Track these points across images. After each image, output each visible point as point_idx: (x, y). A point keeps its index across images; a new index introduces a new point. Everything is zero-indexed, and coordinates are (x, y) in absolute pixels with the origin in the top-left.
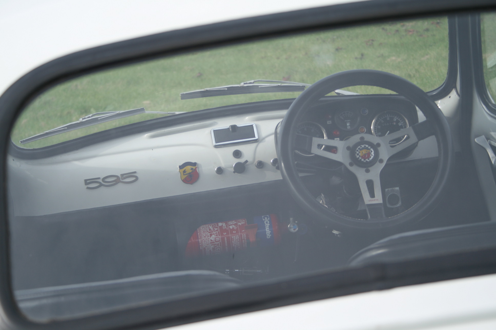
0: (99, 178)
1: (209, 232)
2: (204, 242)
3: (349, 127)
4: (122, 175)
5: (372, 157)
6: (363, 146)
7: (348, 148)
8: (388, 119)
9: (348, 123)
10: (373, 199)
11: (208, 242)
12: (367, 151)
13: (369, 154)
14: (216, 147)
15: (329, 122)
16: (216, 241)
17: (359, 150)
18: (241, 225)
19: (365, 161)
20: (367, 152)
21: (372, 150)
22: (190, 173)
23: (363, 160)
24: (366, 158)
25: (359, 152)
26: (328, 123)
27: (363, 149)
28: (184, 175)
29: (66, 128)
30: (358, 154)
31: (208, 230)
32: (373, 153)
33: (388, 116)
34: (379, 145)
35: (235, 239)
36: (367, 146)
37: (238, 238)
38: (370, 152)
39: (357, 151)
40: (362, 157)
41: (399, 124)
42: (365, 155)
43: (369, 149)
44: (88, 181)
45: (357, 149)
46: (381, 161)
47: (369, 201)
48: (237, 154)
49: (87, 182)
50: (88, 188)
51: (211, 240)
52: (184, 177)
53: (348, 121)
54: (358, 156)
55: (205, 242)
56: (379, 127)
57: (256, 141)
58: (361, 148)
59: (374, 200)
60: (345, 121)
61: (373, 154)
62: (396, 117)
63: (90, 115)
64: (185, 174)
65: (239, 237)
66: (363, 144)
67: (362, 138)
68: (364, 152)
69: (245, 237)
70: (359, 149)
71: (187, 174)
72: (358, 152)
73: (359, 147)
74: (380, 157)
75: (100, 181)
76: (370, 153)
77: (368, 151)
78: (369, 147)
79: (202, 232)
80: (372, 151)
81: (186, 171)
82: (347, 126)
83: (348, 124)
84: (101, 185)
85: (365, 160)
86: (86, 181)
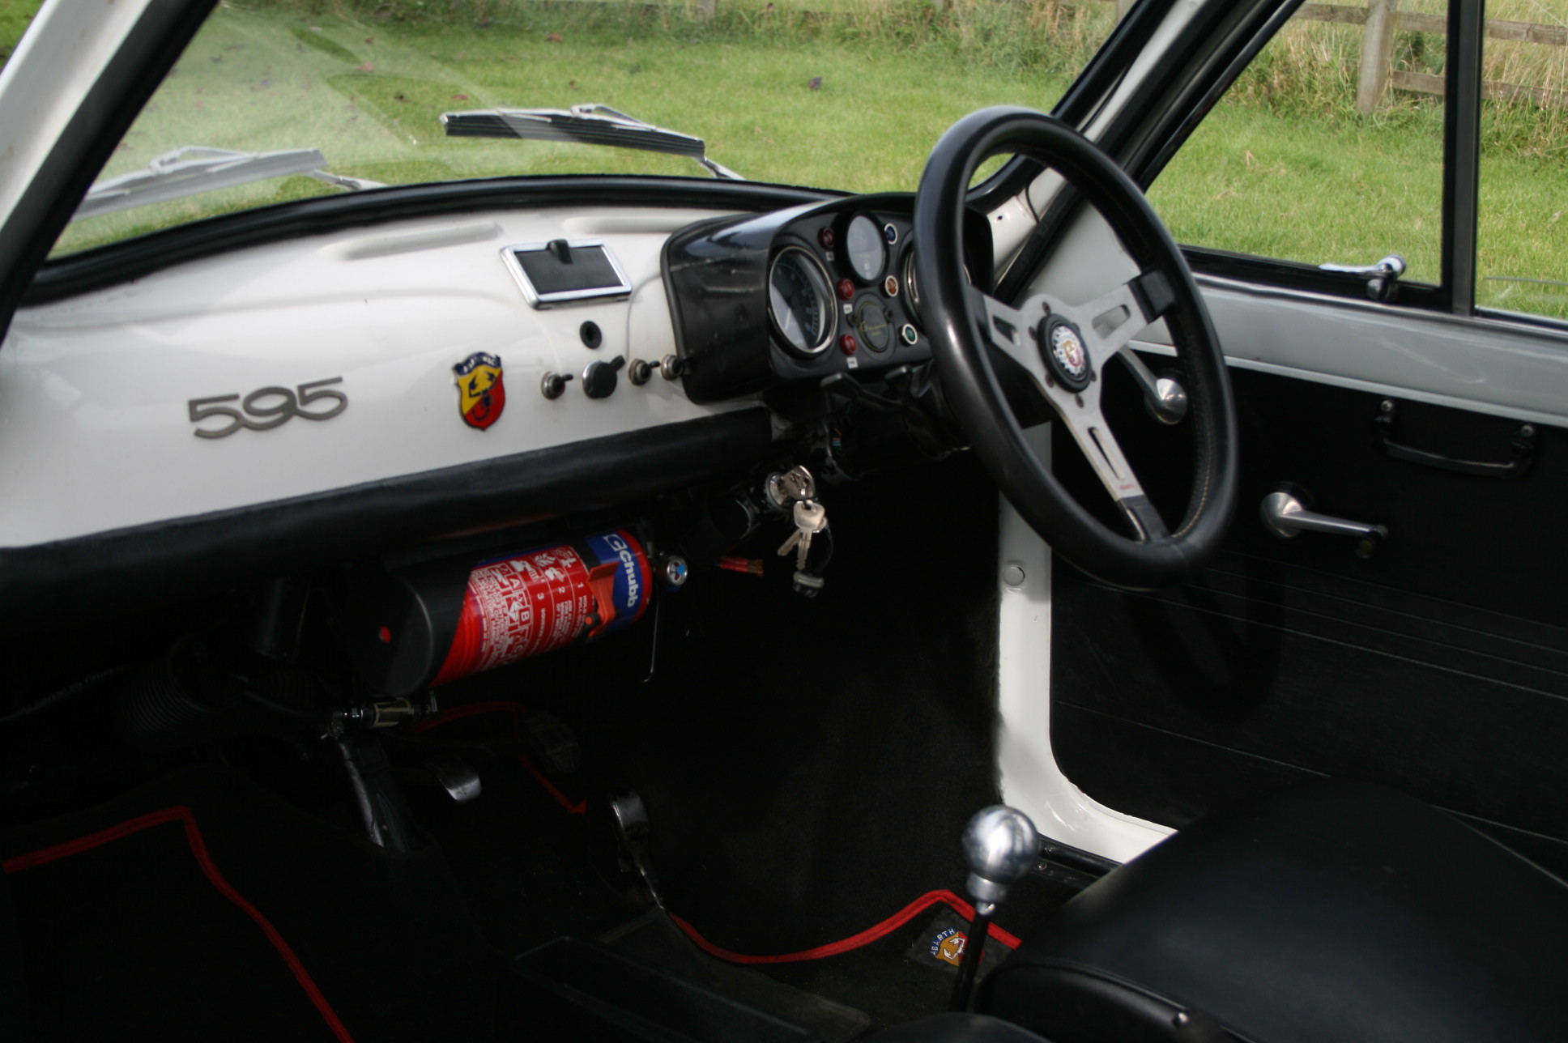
0: (235, 397)
1: (504, 594)
2: (494, 628)
3: (870, 273)
4: (302, 388)
7: (1032, 333)
9: (866, 262)
11: (502, 625)
14: (538, 306)
15: (830, 257)
16: (522, 623)
18: (569, 566)
19: (1076, 373)
22: (485, 392)
23: (1072, 369)
24: (1077, 365)
28: (471, 396)
29: (127, 192)
31: (499, 587)
35: (562, 613)
37: (570, 610)
44: (200, 408)
48: (591, 335)
49: (198, 409)
50: (200, 434)
51: (512, 621)
52: (470, 403)
55: (496, 625)
57: (624, 297)
60: (861, 256)
63: (175, 153)
64: (473, 392)
65: (573, 608)
69: (585, 605)
71: (478, 394)
75: (237, 406)
79: (485, 593)
81: (476, 382)
82: (865, 271)
83: (867, 267)
84: (240, 424)
85: (1075, 370)
86: (193, 404)
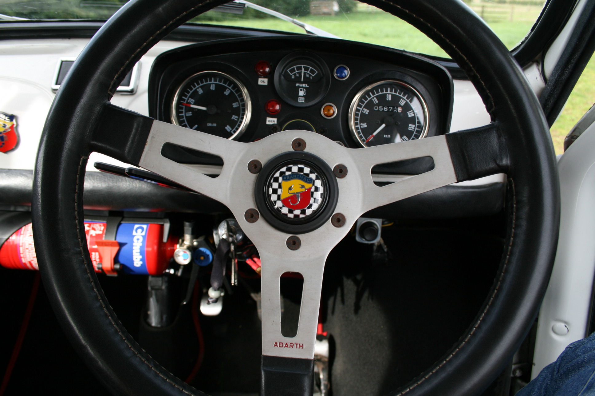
3: (301, 100)
5: (315, 206)
6: (295, 169)
7: (254, 166)
8: (389, 98)
9: (301, 90)
10: (289, 340)
12: (303, 187)
13: (307, 196)
15: (263, 82)
17: (280, 179)
19: (291, 216)
20: (303, 190)
21: (318, 183)
23: (285, 210)
24: (297, 208)
25: (280, 186)
26: (260, 83)
27: (294, 176)
30: (275, 191)
32: (318, 195)
33: (389, 92)
34: (342, 171)
36: (307, 170)
38: (313, 190)
39: (276, 180)
40: (285, 202)
41: (408, 113)
42: (293, 198)
43: (312, 181)
45: (277, 175)
46: (339, 221)
47: (276, 345)
53: (304, 85)
54: (274, 197)
56: (366, 111)
57: (130, 93)
58: (288, 173)
59: (292, 345)
60: (297, 85)
61: (320, 200)
62: (405, 98)
66: (295, 164)
67: (299, 144)
68: (297, 186)
70: (282, 174)
72: (275, 185)
73: (284, 169)
74: (339, 209)
76: (313, 193)
77: (308, 186)
78: (313, 176)
80: (317, 189)
82: (298, 96)
83: (301, 93)
85: (291, 212)
